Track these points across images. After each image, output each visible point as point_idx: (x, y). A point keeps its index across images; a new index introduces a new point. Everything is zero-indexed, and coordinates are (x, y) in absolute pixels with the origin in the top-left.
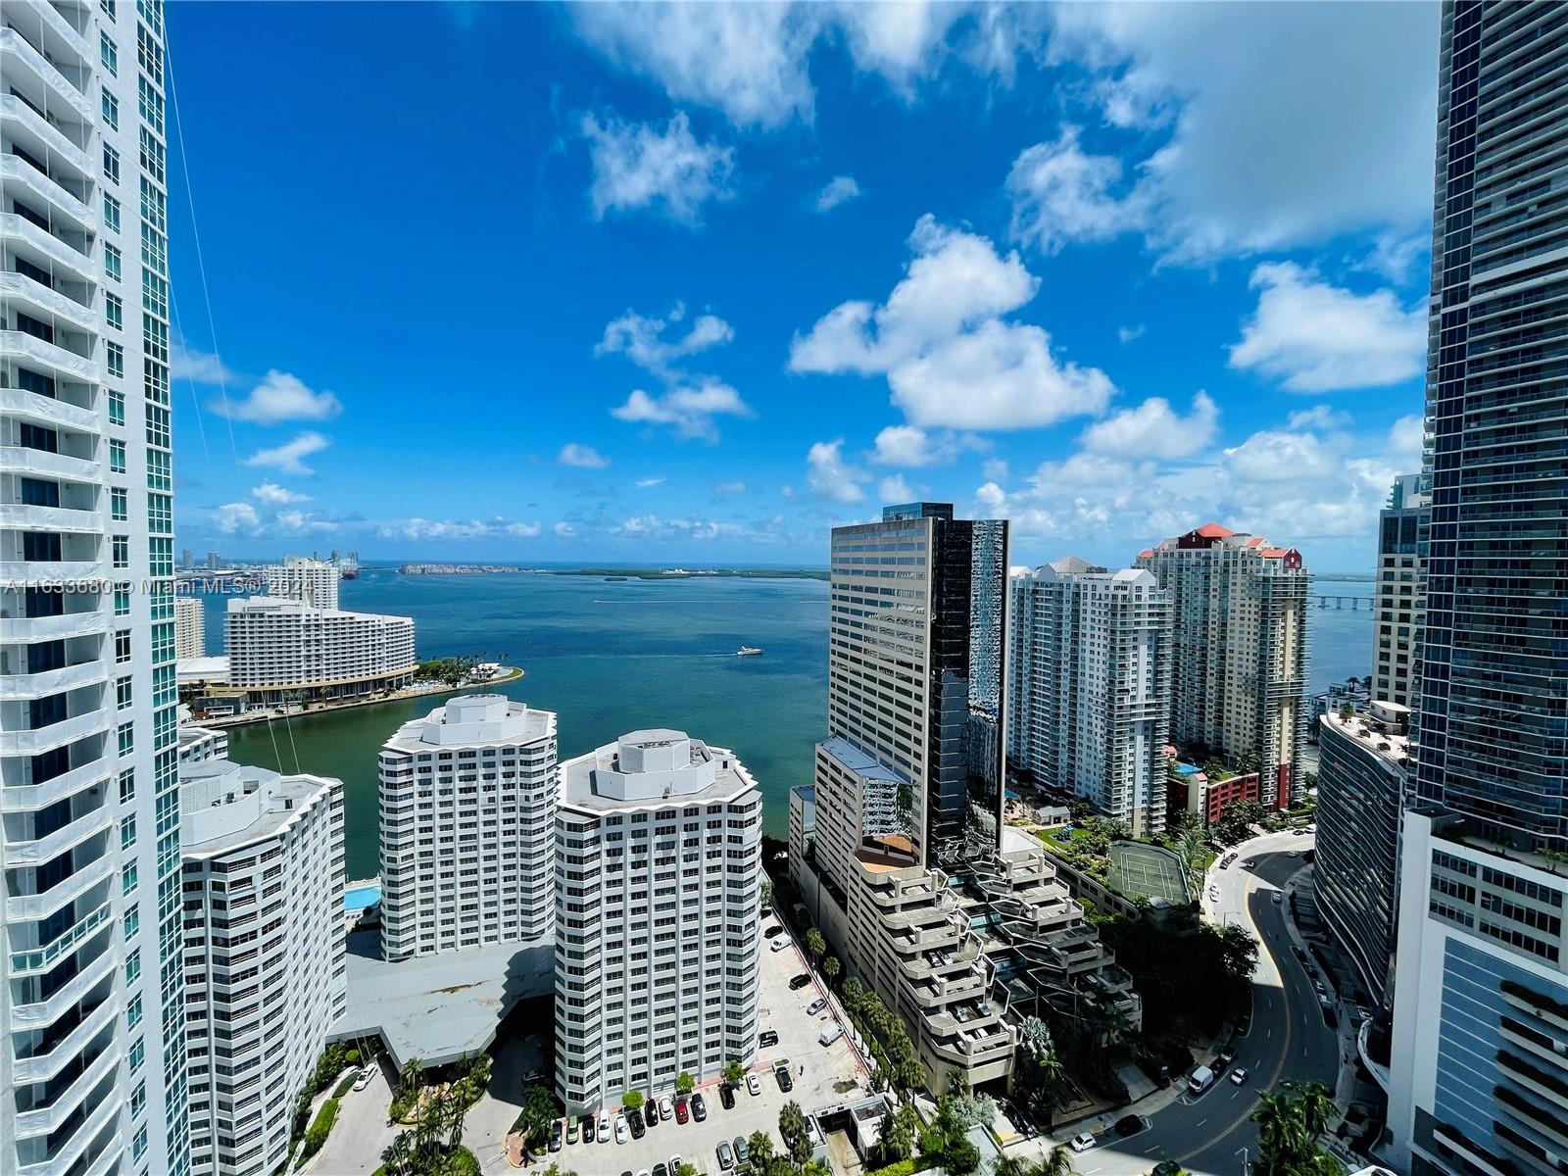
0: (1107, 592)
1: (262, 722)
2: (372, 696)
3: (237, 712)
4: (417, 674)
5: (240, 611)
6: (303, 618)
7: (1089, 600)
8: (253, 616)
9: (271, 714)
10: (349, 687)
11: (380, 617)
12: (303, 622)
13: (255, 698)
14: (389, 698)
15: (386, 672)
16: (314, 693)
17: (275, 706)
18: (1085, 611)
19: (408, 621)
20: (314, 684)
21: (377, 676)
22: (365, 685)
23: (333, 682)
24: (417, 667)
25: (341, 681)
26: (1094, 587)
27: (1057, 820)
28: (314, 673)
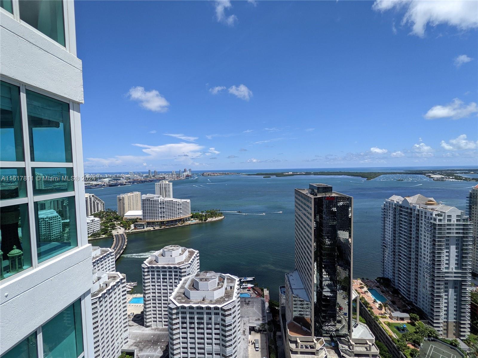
0: (431, 216)
1: (150, 231)
2: (178, 224)
3: (144, 228)
4: (192, 217)
5: (144, 199)
6: (160, 201)
7: (423, 218)
8: (147, 200)
9: (152, 229)
10: (172, 221)
11: (180, 200)
12: (159, 202)
13: (149, 224)
14: (183, 225)
15: (182, 217)
16: (162, 223)
17: (153, 226)
18: (422, 223)
19: (189, 201)
20: (163, 220)
21: (180, 218)
22: (176, 221)
23: (168, 220)
24: (192, 215)
25: (170, 220)
26: (426, 213)
27: (402, 319)
28: (163, 217)
